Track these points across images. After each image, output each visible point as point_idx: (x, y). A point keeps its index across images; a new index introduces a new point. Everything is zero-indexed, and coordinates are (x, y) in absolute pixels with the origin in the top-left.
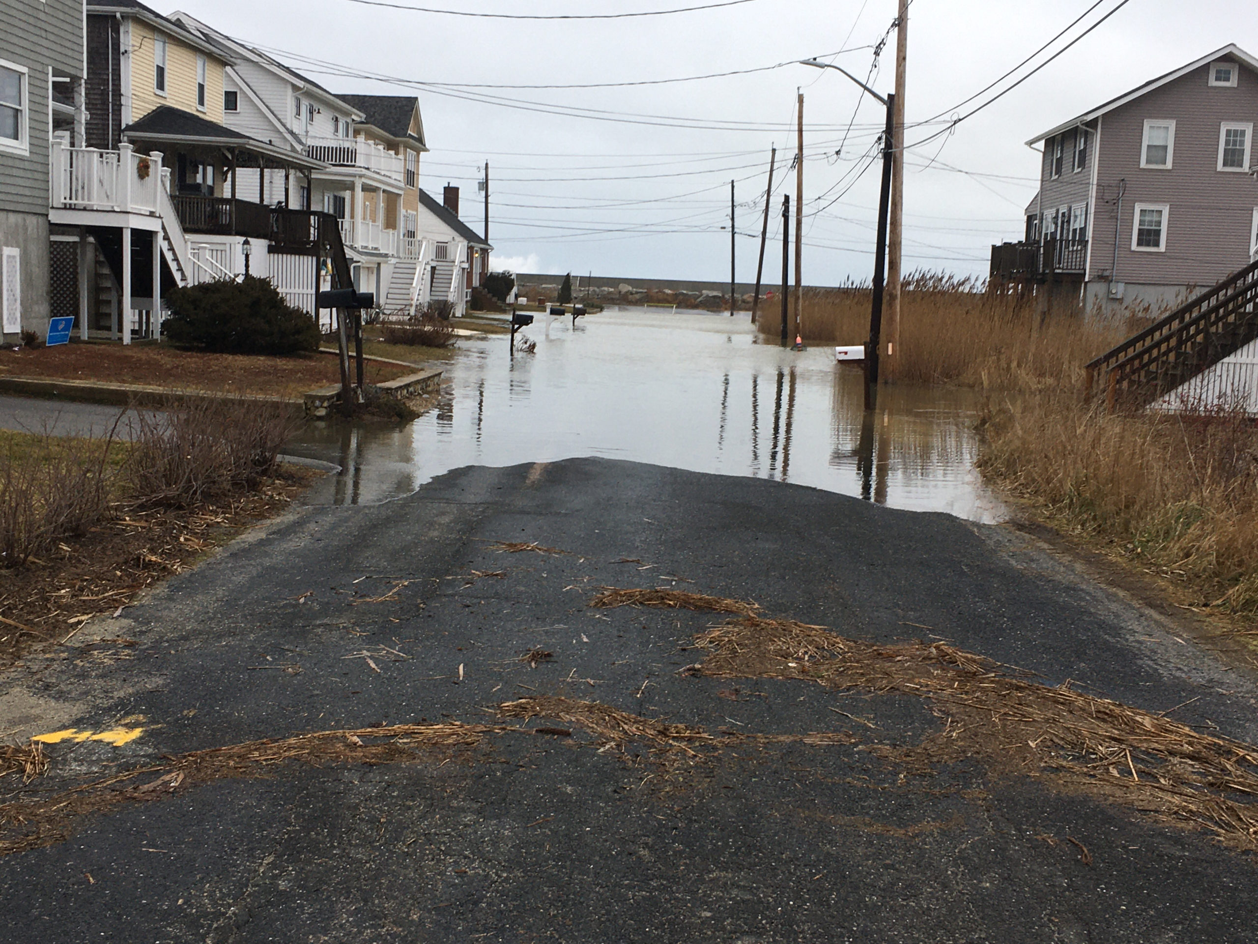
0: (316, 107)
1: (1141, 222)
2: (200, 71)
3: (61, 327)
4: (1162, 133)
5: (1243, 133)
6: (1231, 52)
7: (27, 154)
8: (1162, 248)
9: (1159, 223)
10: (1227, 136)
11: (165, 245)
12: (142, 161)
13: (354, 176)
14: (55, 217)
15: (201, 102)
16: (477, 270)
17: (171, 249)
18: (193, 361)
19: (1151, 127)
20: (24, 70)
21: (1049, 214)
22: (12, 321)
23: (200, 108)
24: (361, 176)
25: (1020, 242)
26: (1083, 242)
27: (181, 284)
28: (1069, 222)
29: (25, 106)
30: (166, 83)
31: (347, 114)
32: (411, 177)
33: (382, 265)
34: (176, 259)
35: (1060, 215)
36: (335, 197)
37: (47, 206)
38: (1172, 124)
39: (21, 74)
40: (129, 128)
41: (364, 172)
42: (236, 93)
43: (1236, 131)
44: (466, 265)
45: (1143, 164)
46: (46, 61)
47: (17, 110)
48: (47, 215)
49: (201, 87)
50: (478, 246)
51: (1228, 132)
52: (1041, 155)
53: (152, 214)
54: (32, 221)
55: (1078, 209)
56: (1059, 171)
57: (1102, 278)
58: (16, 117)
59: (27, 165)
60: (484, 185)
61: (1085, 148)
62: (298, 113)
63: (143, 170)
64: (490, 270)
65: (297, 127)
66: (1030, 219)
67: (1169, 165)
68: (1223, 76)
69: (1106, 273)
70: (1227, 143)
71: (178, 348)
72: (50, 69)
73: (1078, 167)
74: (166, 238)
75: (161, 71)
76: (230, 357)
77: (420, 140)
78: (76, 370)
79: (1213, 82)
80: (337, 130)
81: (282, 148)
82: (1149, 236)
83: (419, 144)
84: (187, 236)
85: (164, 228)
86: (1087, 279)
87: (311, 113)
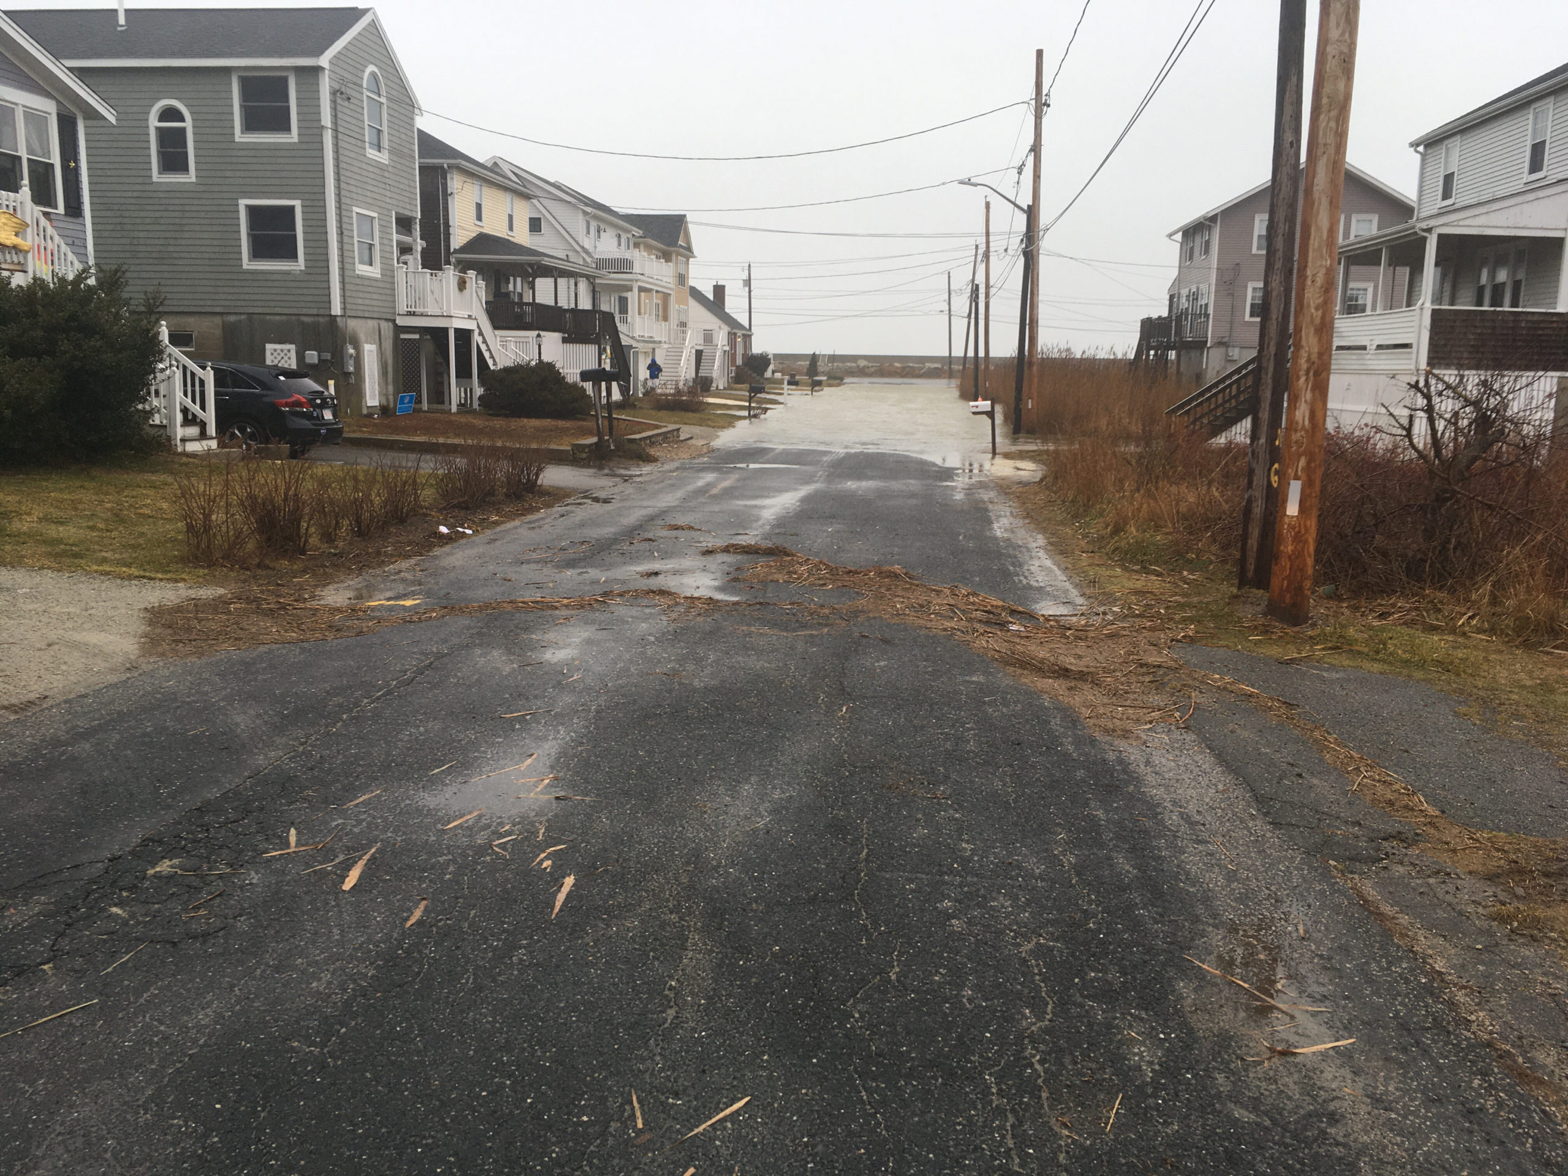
0: (602, 226)
1: (1253, 298)
2: (509, 205)
3: (406, 401)
7: (379, 276)
11: (480, 340)
12: (461, 277)
13: (632, 280)
14: (400, 321)
15: (511, 228)
16: (740, 351)
17: (485, 342)
18: (498, 423)
19: (1261, 220)
20: (375, 215)
21: (1184, 292)
22: (373, 397)
23: (510, 233)
24: (637, 281)
25: (1162, 316)
26: (1207, 316)
27: (492, 368)
28: (1197, 299)
29: (376, 242)
30: (484, 216)
31: (627, 231)
32: (682, 279)
34: (489, 350)
35: (1191, 293)
36: (620, 297)
37: (395, 314)
39: (373, 218)
40: (456, 252)
41: (640, 277)
42: (539, 219)
45: (1254, 251)
46: (389, 207)
47: (371, 245)
48: (395, 320)
49: (511, 217)
50: (740, 333)
53: (470, 317)
54: (384, 324)
56: (1191, 258)
57: (1220, 344)
58: (370, 249)
59: (381, 285)
60: (748, 283)
61: (1209, 239)
62: (588, 232)
63: (462, 285)
64: (753, 351)
65: (587, 243)
66: (1172, 297)
69: (1224, 340)
71: (490, 415)
72: (393, 213)
73: (1204, 255)
74: (481, 334)
75: (479, 207)
76: (526, 420)
77: (689, 249)
78: (416, 431)
80: (619, 245)
81: (577, 262)
82: (1259, 309)
83: (688, 252)
84: (497, 332)
85: (479, 327)
86: (1209, 345)
87: (599, 232)
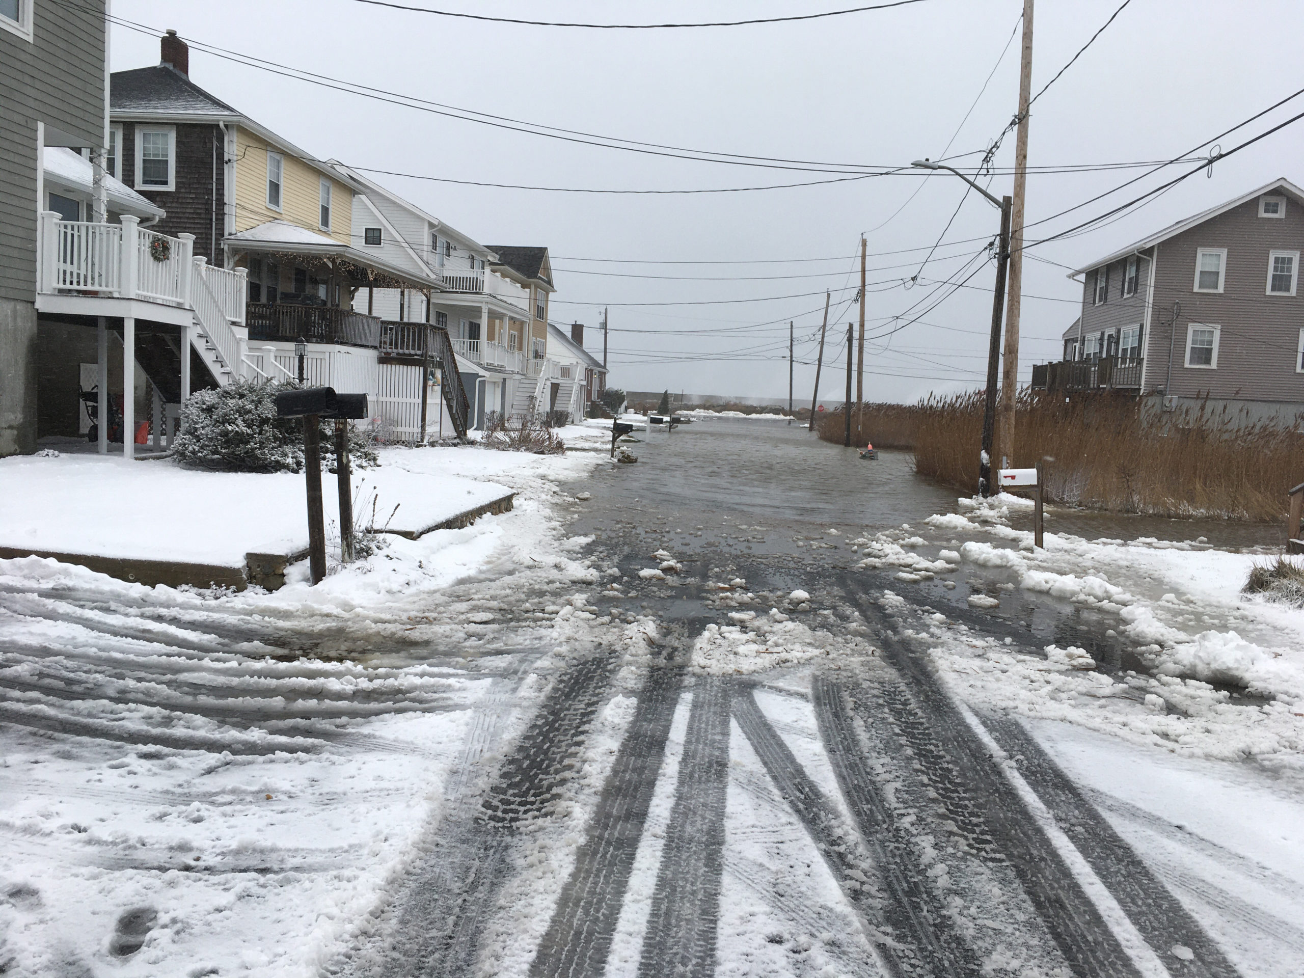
1: (1194, 342)
2: (322, 193)
4: (1214, 260)
5: (1290, 260)
6: (1281, 186)
8: (1214, 365)
9: (1210, 343)
10: (1275, 263)
11: (201, 344)
13: (482, 302)
14: (44, 305)
15: (325, 223)
16: (595, 387)
17: (212, 349)
19: (1204, 255)
21: (1093, 335)
23: (323, 229)
24: (486, 303)
25: (1056, 364)
26: (1137, 360)
28: (1117, 343)
30: (282, 200)
31: (483, 254)
32: (541, 312)
33: (507, 381)
35: (1106, 337)
36: (471, 323)
37: (34, 291)
38: (1224, 252)
41: (490, 299)
42: (380, 231)
43: (1283, 259)
44: (584, 383)
45: (1196, 289)
46: (30, 113)
48: (33, 303)
50: (596, 369)
51: (1277, 259)
53: (179, 307)
55: (1129, 331)
56: (1103, 299)
57: (1156, 392)
60: (604, 326)
61: (1137, 277)
62: (435, 249)
64: (607, 387)
66: (1068, 342)
67: (1221, 290)
68: (1272, 208)
69: (1161, 388)
70: (1276, 269)
73: (1128, 293)
75: (275, 186)
79: (1262, 214)
80: (472, 268)
82: (1203, 355)
83: (548, 285)
86: (1141, 394)
87: (448, 249)
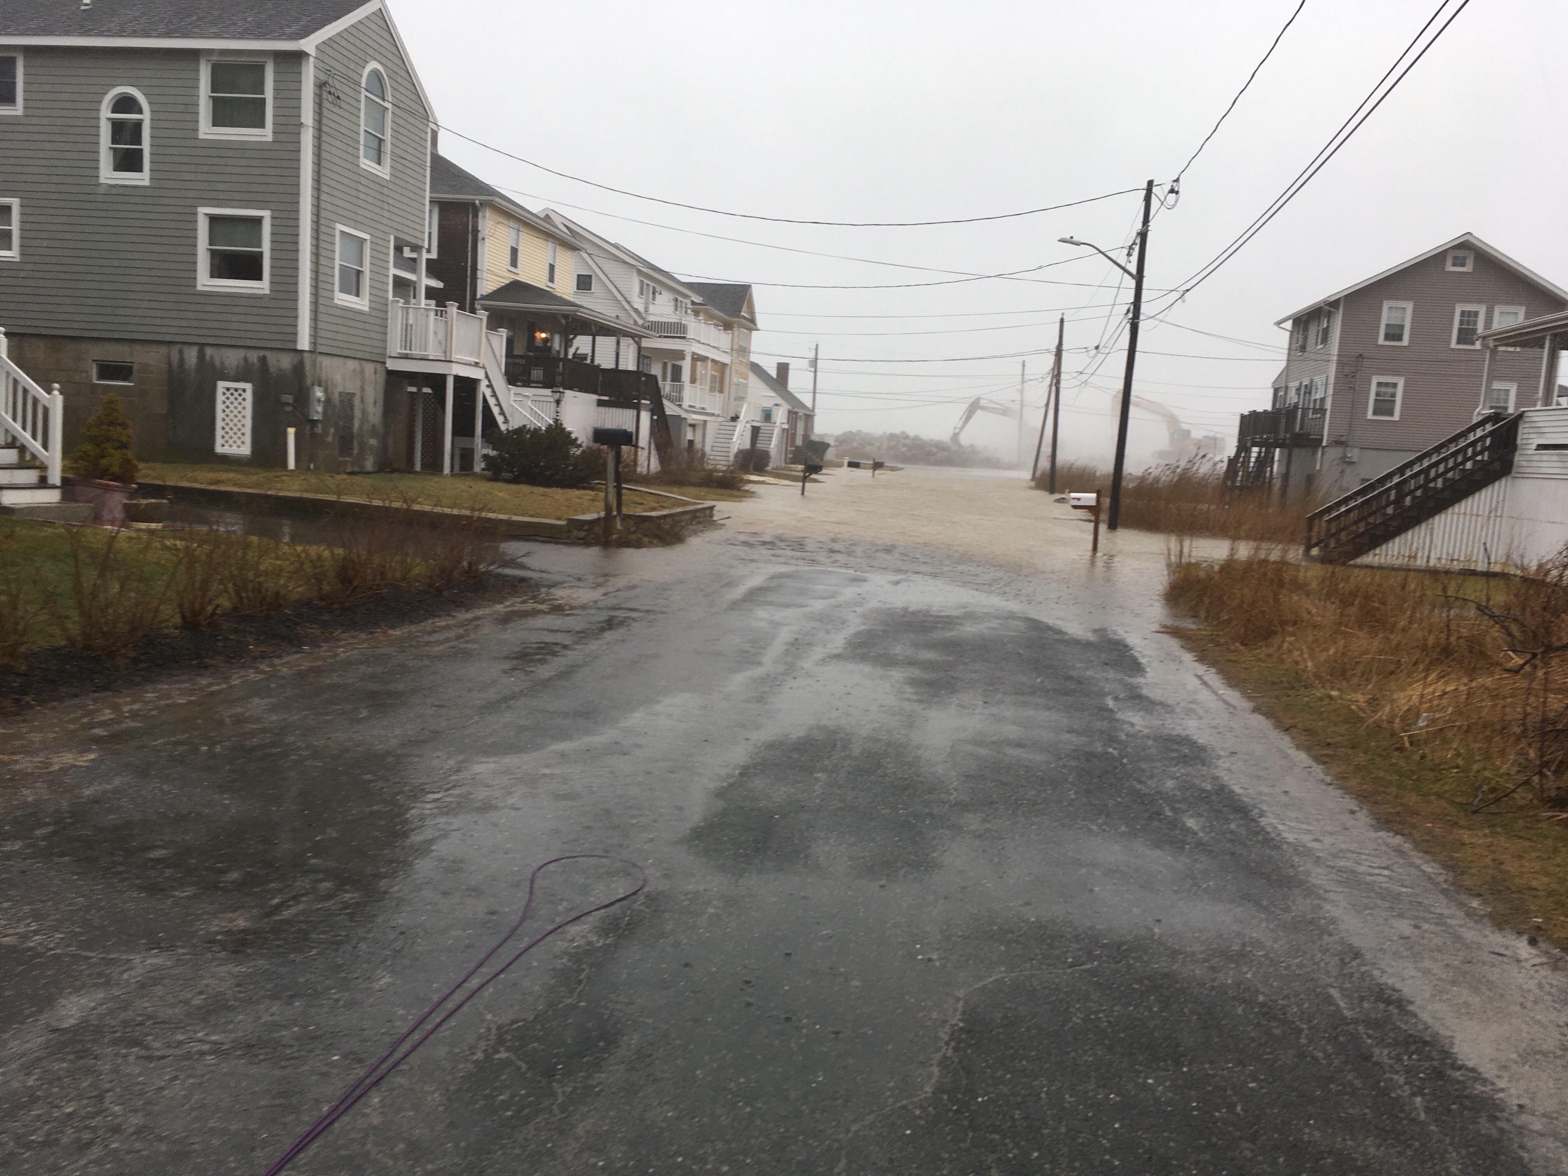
0: (658, 289)
1: (1377, 394)
2: (551, 253)
4: (1399, 313)
5: (1476, 314)
6: (1467, 241)
7: (366, 309)
8: (1396, 417)
9: (1394, 395)
10: (1461, 316)
11: (488, 392)
13: (685, 346)
14: (391, 365)
15: (551, 279)
16: (800, 432)
17: (494, 395)
19: (1390, 308)
20: (366, 236)
21: (1294, 385)
23: (550, 284)
24: (691, 347)
25: (1265, 411)
26: (1323, 411)
27: (503, 427)
28: (1310, 393)
29: (366, 269)
30: (519, 262)
31: (686, 296)
32: (744, 351)
33: (708, 424)
34: (499, 404)
35: (1303, 387)
36: (674, 366)
37: (385, 355)
38: (1409, 306)
39: (363, 240)
40: (484, 298)
41: (695, 343)
42: (590, 276)
43: (1470, 312)
44: (787, 427)
45: (1380, 342)
46: (386, 229)
47: (358, 271)
48: (384, 363)
49: (552, 267)
50: (801, 412)
51: (1463, 313)
52: (1288, 334)
53: (476, 364)
54: (369, 368)
55: (1319, 380)
56: (1303, 348)
57: (1338, 443)
58: (357, 276)
59: (368, 319)
60: (814, 363)
61: (1328, 327)
62: (642, 293)
65: (639, 304)
66: (1276, 391)
67: (1406, 342)
68: (1460, 262)
69: (1343, 439)
70: (1461, 322)
72: (392, 238)
73: (1321, 344)
74: (490, 386)
75: (514, 252)
77: (753, 321)
79: (1450, 268)
80: (676, 309)
81: (627, 322)
82: (1384, 406)
83: (751, 323)
84: (512, 387)
85: (487, 377)
86: (1324, 443)
87: (654, 293)
